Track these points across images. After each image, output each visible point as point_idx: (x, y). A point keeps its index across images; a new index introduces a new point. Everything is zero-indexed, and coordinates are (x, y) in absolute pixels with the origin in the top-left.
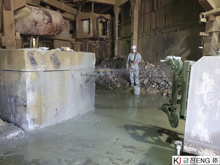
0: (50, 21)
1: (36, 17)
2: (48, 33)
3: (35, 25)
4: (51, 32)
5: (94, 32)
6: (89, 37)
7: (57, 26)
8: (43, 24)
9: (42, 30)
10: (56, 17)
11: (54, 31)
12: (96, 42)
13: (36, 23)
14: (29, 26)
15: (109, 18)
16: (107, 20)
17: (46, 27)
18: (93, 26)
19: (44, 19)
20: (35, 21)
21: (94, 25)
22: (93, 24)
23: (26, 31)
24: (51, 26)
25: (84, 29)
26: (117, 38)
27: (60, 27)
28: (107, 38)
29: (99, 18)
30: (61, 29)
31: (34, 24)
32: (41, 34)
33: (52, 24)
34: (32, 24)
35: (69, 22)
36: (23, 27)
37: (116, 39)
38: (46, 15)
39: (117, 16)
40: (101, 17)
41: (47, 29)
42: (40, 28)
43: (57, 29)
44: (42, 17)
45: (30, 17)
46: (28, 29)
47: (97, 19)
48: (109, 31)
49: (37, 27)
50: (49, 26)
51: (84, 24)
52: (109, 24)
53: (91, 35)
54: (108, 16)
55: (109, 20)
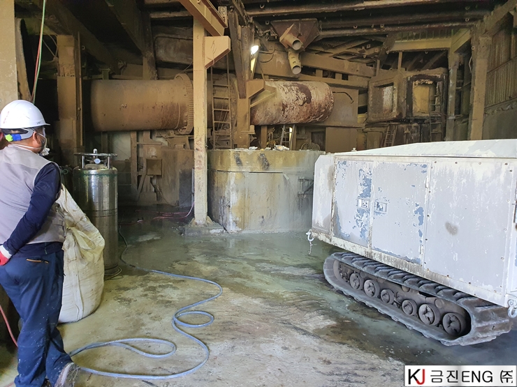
0: (308, 100)
1: (285, 98)
2: (305, 120)
3: (283, 110)
4: (309, 118)
5: (399, 108)
6: (390, 118)
7: (320, 106)
8: (295, 107)
9: (295, 115)
10: (319, 92)
11: (314, 115)
12: (411, 127)
13: (284, 106)
14: (274, 112)
15: (439, 76)
16: (435, 80)
17: (301, 110)
18: (399, 97)
19: (297, 99)
20: (283, 104)
21: (400, 95)
22: (398, 93)
23: (270, 119)
24: (310, 108)
25: (384, 102)
26: (452, 117)
27: (325, 108)
28: (434, 117)
29: (414, 79)
30: (326, 111)
31: (281, 108)
32: (294, 121)
33: (311, 105)
34: (278, 110)
35: (357, 92)
36: (266, 115)
37: (450, 118)
38: (302, 92)
39: (453, 72)
40: (419, 77)
41: (302, 114)
42: (291, 113)
43: (319, 112)
44: (294, 97)
45: (277, 100)
46: (272, 118)
47: (408, 82)
48: (439, 103)
49: (286, 113)
50: (305, 109)
51: (385, 93)
52: (441, 89)
53: (395, 114)
54: (438, 73)
55: (441, 80)
